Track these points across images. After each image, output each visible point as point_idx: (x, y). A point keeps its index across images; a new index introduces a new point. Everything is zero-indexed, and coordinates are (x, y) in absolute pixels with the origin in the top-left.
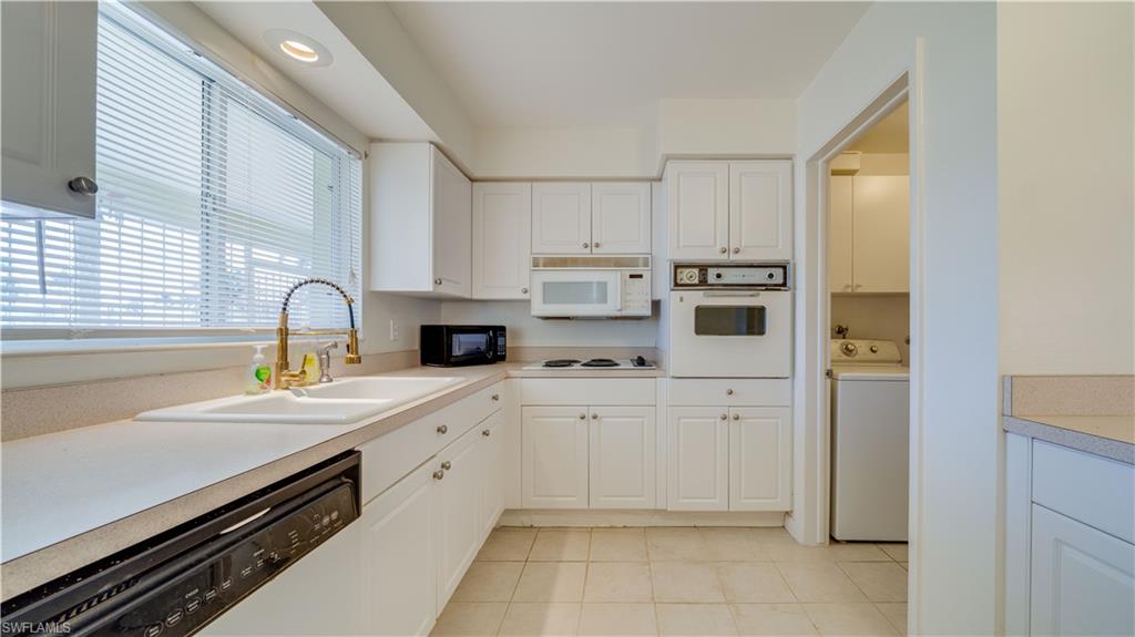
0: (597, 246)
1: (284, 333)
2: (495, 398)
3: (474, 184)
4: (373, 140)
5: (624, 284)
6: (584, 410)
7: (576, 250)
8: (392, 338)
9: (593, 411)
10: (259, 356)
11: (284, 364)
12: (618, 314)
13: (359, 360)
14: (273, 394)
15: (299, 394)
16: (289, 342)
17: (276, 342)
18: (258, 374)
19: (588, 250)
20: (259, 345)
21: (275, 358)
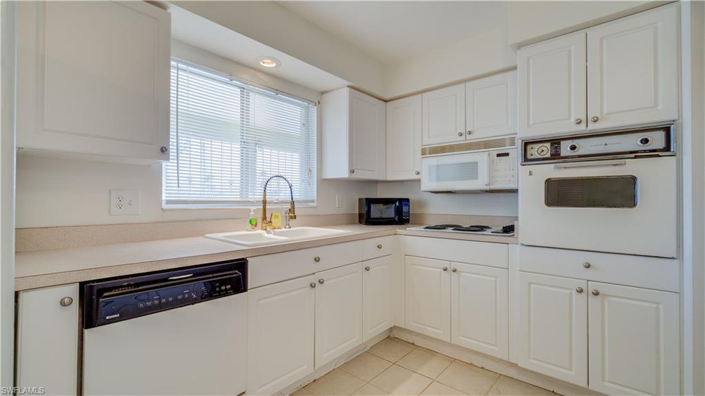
0: (470, 133)
1: (265, 202)
2: (379, 247)
3: (388, 103)
4: (323, 93)
5: (491, 163)
6: (447, 264)
7: (455, 139)
8: (337, 206)
9: (454, 265)
10: (252, 213)
11: (264, 218)
12: (487, 188)
13: (295, 217)
14: (259, 231)
15: (269, 232)
16: (267, 207)
17: (262, 207)
18: (250, 222)
19: (463, 138)
20: (253, 208)
21: (261, 215)
